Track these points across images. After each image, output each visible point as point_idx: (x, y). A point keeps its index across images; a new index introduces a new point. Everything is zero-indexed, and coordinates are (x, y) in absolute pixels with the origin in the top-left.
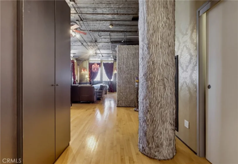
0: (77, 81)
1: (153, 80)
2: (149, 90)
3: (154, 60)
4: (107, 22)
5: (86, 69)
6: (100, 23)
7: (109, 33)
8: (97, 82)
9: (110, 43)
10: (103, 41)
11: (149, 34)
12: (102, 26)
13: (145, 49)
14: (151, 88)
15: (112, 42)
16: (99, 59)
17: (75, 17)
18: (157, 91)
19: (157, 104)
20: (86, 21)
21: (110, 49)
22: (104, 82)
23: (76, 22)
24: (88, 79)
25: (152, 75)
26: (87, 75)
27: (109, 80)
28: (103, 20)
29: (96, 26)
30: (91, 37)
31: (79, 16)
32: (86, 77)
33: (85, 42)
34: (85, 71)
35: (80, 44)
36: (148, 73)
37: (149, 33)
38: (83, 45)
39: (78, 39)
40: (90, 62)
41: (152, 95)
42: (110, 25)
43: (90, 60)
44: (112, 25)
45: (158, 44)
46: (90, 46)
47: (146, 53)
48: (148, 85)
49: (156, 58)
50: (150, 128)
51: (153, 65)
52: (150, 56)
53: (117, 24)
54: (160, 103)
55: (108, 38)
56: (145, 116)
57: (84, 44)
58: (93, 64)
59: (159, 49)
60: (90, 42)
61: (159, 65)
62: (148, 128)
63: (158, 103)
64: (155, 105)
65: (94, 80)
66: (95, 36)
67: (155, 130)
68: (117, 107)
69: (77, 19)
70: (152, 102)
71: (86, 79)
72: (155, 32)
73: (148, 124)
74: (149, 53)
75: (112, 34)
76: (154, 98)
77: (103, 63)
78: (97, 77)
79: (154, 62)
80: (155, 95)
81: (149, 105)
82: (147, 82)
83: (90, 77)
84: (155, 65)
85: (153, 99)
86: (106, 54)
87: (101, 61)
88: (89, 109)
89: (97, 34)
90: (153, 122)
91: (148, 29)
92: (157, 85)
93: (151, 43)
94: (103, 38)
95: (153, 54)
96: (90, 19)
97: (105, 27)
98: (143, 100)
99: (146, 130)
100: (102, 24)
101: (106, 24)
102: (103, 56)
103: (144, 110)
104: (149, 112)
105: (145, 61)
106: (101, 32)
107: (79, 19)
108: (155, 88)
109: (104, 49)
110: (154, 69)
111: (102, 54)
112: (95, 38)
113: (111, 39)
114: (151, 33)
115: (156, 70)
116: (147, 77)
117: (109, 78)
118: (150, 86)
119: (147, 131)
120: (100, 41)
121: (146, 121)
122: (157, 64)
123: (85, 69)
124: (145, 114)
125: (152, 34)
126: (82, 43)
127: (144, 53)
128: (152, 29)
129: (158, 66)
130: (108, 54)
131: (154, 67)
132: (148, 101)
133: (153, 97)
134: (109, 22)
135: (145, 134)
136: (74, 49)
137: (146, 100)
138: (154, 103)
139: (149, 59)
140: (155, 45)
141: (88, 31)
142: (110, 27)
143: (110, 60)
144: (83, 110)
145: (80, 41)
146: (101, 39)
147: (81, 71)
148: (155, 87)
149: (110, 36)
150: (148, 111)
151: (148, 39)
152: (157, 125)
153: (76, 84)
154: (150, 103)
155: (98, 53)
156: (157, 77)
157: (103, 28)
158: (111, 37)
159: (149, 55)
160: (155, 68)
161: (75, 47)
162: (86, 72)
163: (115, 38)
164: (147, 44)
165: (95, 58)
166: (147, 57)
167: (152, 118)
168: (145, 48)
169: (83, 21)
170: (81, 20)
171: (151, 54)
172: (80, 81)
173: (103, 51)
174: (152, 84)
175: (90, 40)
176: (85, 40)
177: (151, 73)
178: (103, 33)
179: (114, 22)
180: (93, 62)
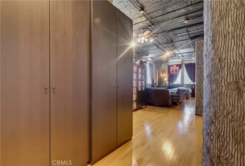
0: (156, 84)
1: (220, 82)
2: (214, 95)
3: (221, 56)
4: (180, 17)
5: (165, 71)
6: (173, 21)
7: (186, 29)
8: (177, 85)
9: (189, 40)
10: (180, 40)
11: (214, 23)
12: (175, 24)
13: (209, 44)
14: (216, 92)
15: (192, 38)
16: (180, 60)
17: (146, 24)
18: (225, 98)
19: (225, 115)
20: (158, 24)
21: (191, 47)
22: (185, 86)
23: (149, 27)
24: (167, 82)
25: (217, 76)
26: (165, 78)
27: (192, 83)
28: (175, 18)
29: (169, 26)
30: (166, 38)
31: (150, 21)
32: (165, 80)
33: (161, 44)
34: (164, 73)
35: (155, 47)
36: (213, 73)
37: (214, 21)
38: (159, 48)
39: (153, 43)
40: (169, 64)
41: (218, 102)
42: (185, 20)
43: (169, 62)
44: (187, 19)
45: (229, 33)
46: (166, 47)
47: (210, 48)
48: (212, 89)
49: (224, 53)
50: (215, 145)
51: (219, 62)
52: (215, 52)
53: (195, 16)
54: (230, 114)
55: (186, 35)
56: (208, 128)
57: (160, 46)
58: (172, 66)
59: (229, 40)
60: (165, 44)
61: (229, 61)
62: (212, 143)
63: (228, 114)
64: (223, 117)
65: (174, 83)
66: (170, 36)
67: (223, 149)
68: (195, 115)
69: (149, 25)
70: (218, 112)
71: (165, 82)
72: (222, 19)
73: (212, 138)
74: (213, 48)
75: (189, 29)
76: (221, 107)
77: (185, 64)
78: (177, 79)
79: (221, 59)
80: (223, 102)
81: (213, 115)
82: (211, 85)
83: (170, 80)
84: (223, 62)
85: (219, 107)
86: (186, 53)
87: (182, 62)
88: (161, 113)
89: (172, 33)
90: (219, 137)
91: (212, 18)
92: (226, 89)
93: (216, 34)
94: (180, 36)
95: (220, 48)
96: (161, 21)
97: (180, 24)
98: (206, 108)
99: (209, 145)
100: (175, 22)
101: (180, 20)
102: (183, 56)
103: (207, 120)
104: (214, 123)
105: (208, 58)
106: (175, 31)
107: (151, 24)
108: (223, 93)
109: (183, 48)
110: (221, 68)
111: (182, 54)
112: (170, 38)
113: (189, 35)
114: (216, 21)
115: (224, 69)
116: (211, 79)
117: (192, 81)
118: (214, 90)
119: (211, 148)
120: (177, 40)
121: (210, 134)
122: (226, 61)
123: (163, 72)
124: (208, 125)
125: (218, 22)
126: (158, 46)
127: (208, 48)
128: (219, 16)
129: (228, 63)
130: (188, 53)
131: (221, 65)
132: (212, 109)
133: (220, 105)
134: (183, 17)
135: (208, 151)
136: (152, 53)
137: (210, 108)
138: (220, 113)
139: (214, 55)
140: (223, 36)
141: (161, 33)
142: (186, 22)
143: (194, 60)
144: (155, 113)
145: (155, 45)
146: (178, 38)
147: (159, 75)
148: (223, 91)
149: (187, 32)
150: (212, 122)
151: (213, 30)
152: (226, 143)
153: (154, 87)
154: (215, 112)
155: (177, 53)
156: (226, 78)
157: (178, 25)
158: (189, 33)
159: (214, 50)
160: (223, 66)
161: (151, 51)
162: (165, 75)
163: (194, 33)
164: (211, 36)
165: (174, 59)
166: (211, 53)
167: (218, 133)
168: (209, 42)
169: (154, 25)
170: (153, 24)
171: (216, 49)
172: (158, 84)
173: (182, 51)
174: (218, 88)
175: (165, 41)
176: (160, 42)
177: (217, 73)
178: (178, 31)
179: (189, 15)
180: (178, 64)
